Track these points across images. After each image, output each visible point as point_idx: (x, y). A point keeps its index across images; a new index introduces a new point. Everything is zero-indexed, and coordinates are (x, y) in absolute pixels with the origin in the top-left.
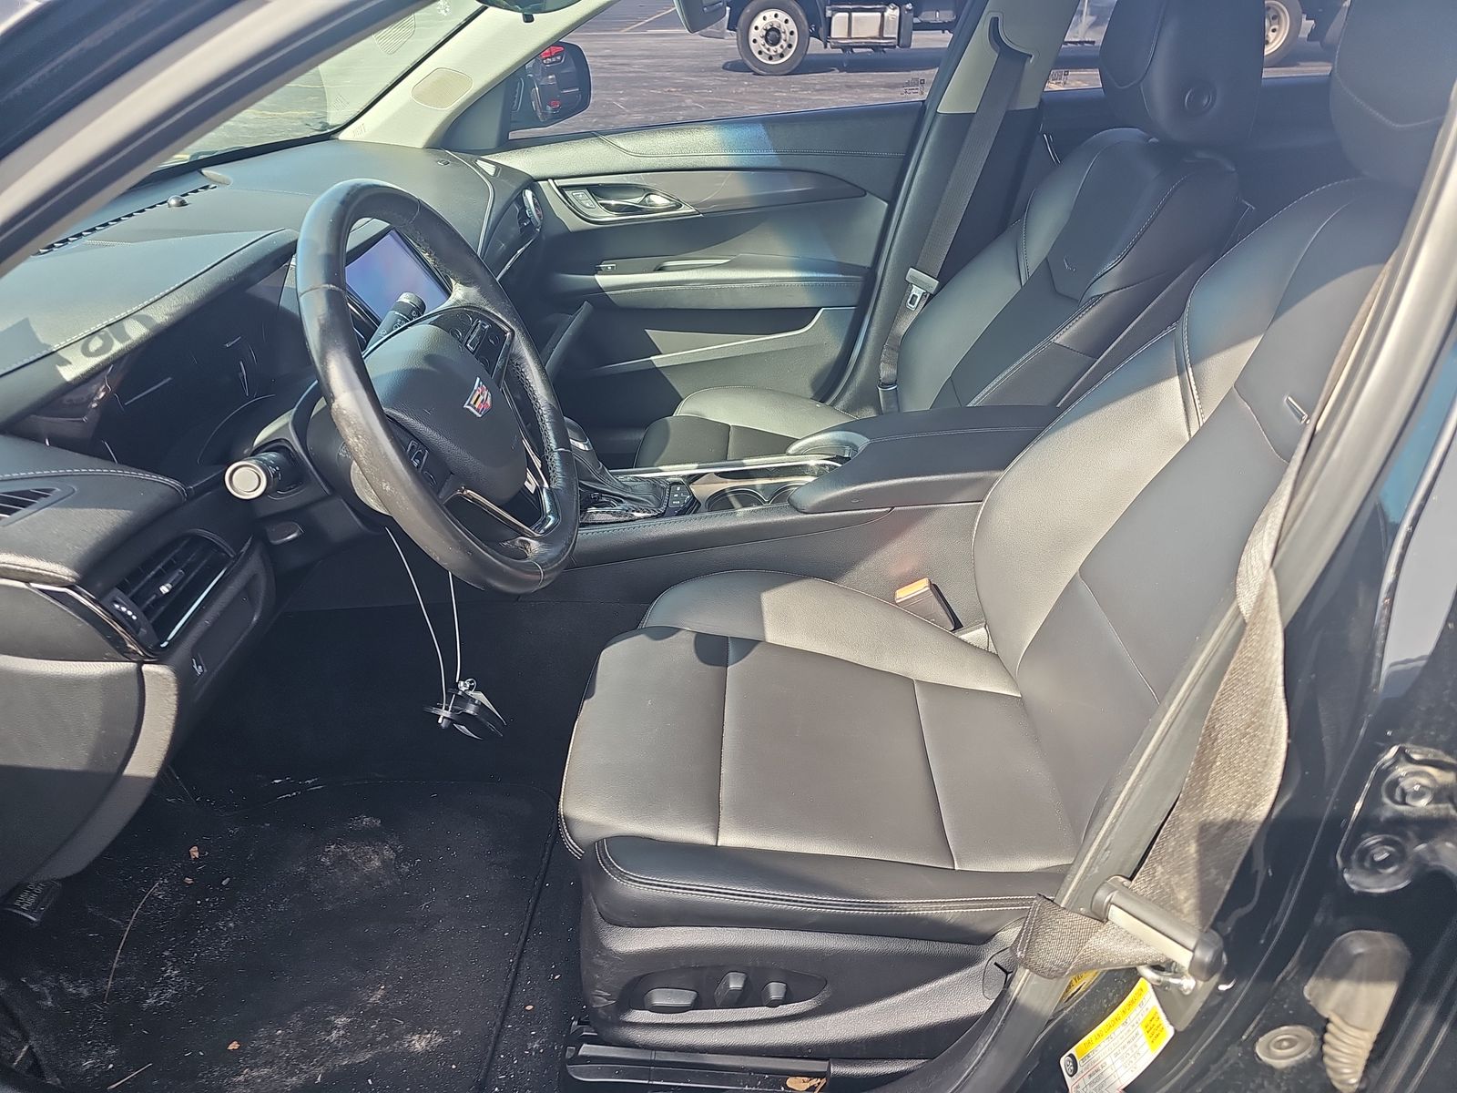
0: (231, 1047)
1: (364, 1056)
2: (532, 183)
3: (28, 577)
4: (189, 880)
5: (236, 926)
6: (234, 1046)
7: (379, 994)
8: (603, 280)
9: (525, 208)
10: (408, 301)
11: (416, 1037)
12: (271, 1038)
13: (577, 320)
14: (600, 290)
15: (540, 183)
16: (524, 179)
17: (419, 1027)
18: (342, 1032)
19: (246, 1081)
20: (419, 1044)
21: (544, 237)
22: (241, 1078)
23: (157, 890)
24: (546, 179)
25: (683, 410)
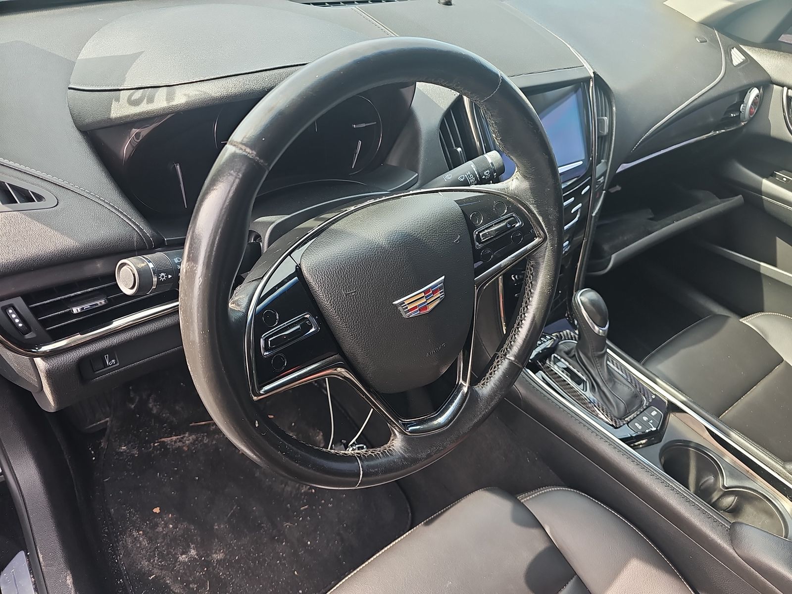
2: (766, 84)
8: (767, 185)
9: (743, 102)
10: (490, 161)
13: (720, 206)
14: (760, 192)
15: (775, 86)
16: (760, 78)
21: (744, 130)
24: (783, 86)
25: (751, 321)
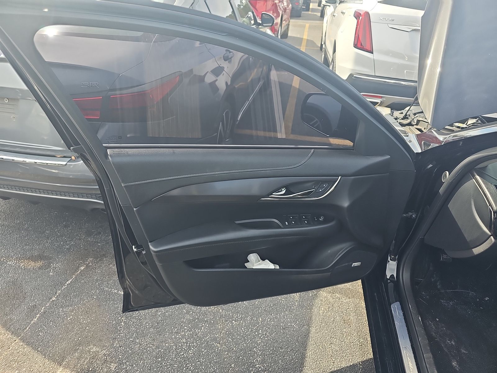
0: (437, 319)
1: (445, 349)
3: (490, 205)
4: (478, 300)
5: (470, 314)
6: (437, 320)
7: (465, 352)
11: (456, 363)
12: (442, 327)
17: (459, 363)
18: (450, 343)
19: (430, 324)
20: (454, 364)
22: (430, 323)
23: (471, 293)
